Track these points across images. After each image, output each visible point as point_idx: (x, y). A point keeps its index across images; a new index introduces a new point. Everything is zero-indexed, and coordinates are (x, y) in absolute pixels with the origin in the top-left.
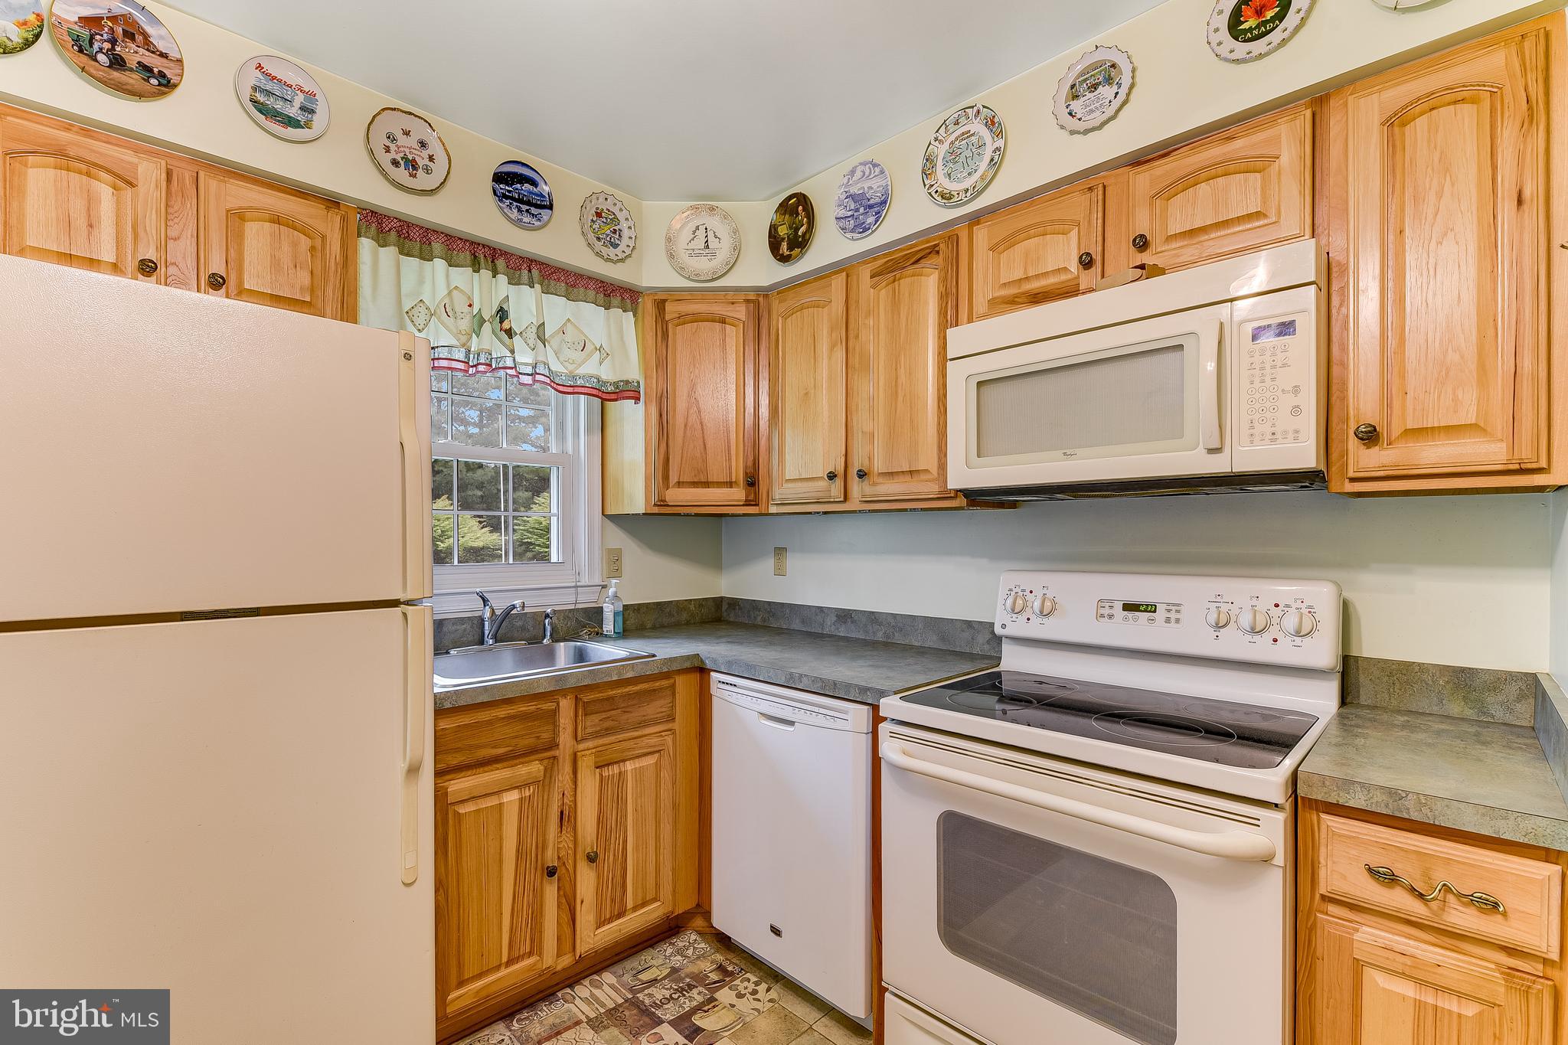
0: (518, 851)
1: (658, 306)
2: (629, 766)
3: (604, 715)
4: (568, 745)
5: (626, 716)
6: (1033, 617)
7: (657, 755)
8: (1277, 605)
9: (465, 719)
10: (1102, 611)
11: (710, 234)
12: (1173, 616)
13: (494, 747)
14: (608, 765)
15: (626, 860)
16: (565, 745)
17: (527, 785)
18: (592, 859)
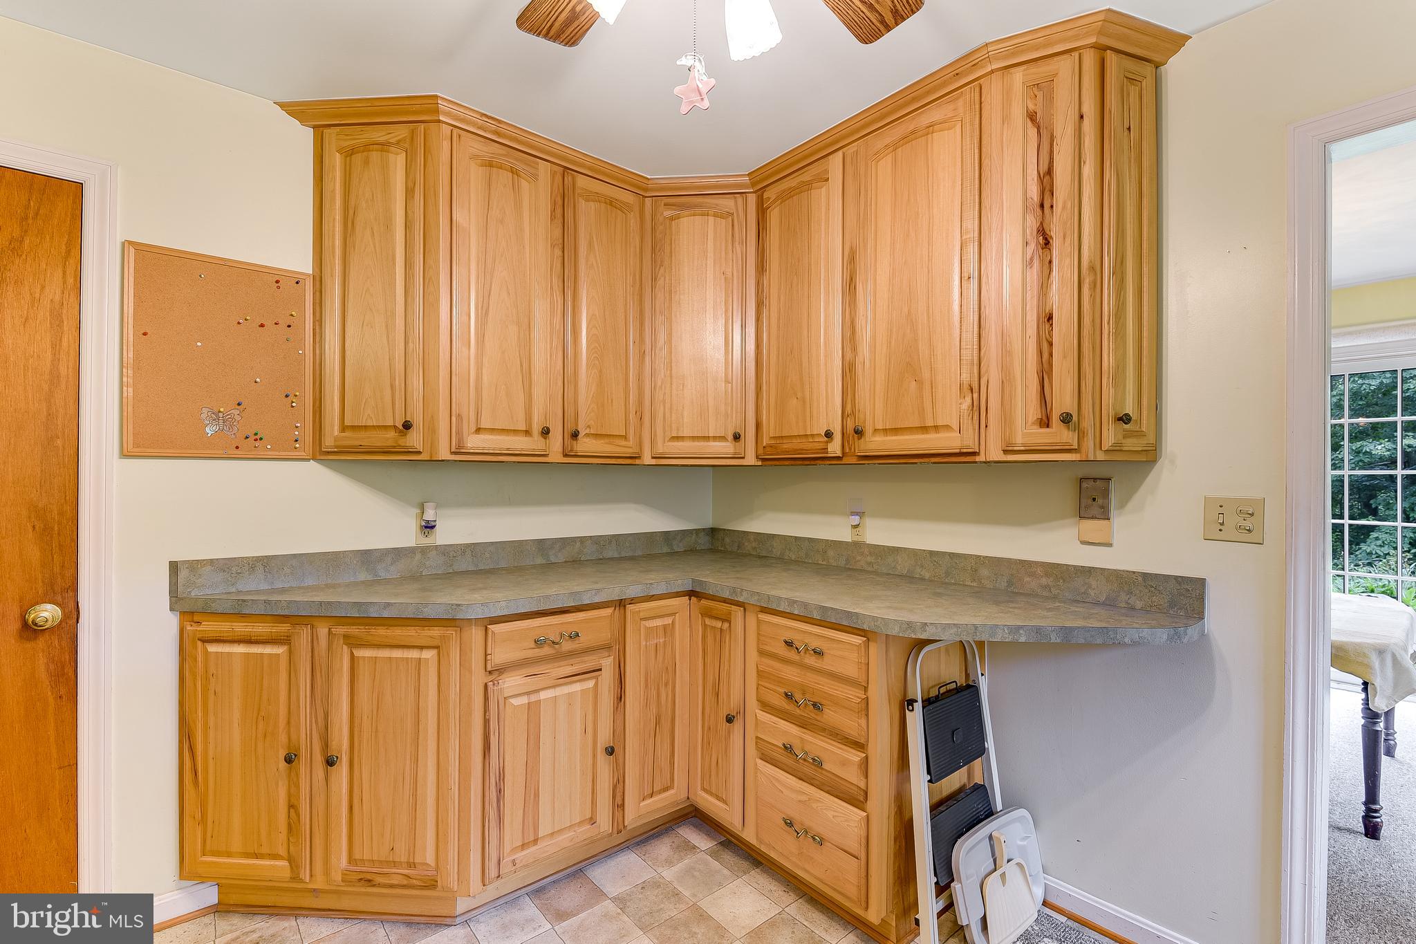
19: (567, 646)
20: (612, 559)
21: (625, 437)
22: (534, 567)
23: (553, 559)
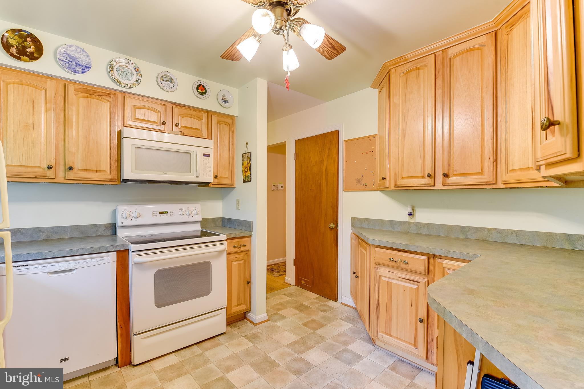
6: (133, 219)
8: (192, 209)
10: (154, 215)
12: (172, 214)
19: (403, 265)
20: (513, 244)
21: (482, 173)
22: (457, 239)
23: (470, 237)
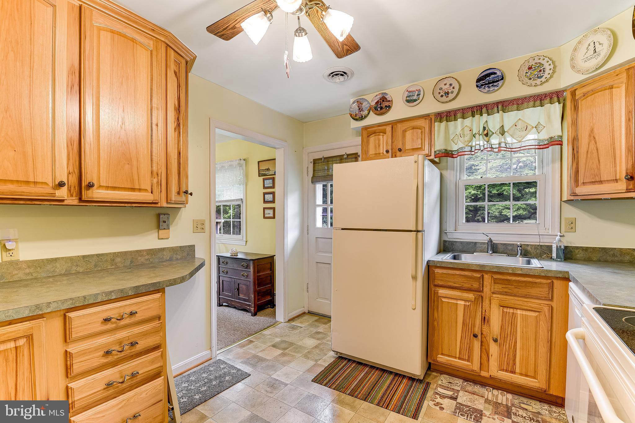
0: (463, 322)
1: (572, 94)
2: (519, 312)
3: (504, 286)
4: (488, 293)
5: (517, 290)
7: (537, 314)
9: (445, 271)
11: (597, 44)
13: (455, 283)
14: (507, 307)
15: (516, 351)
16: (486, 292)
17: (469, 301)
18: (495, 341)
